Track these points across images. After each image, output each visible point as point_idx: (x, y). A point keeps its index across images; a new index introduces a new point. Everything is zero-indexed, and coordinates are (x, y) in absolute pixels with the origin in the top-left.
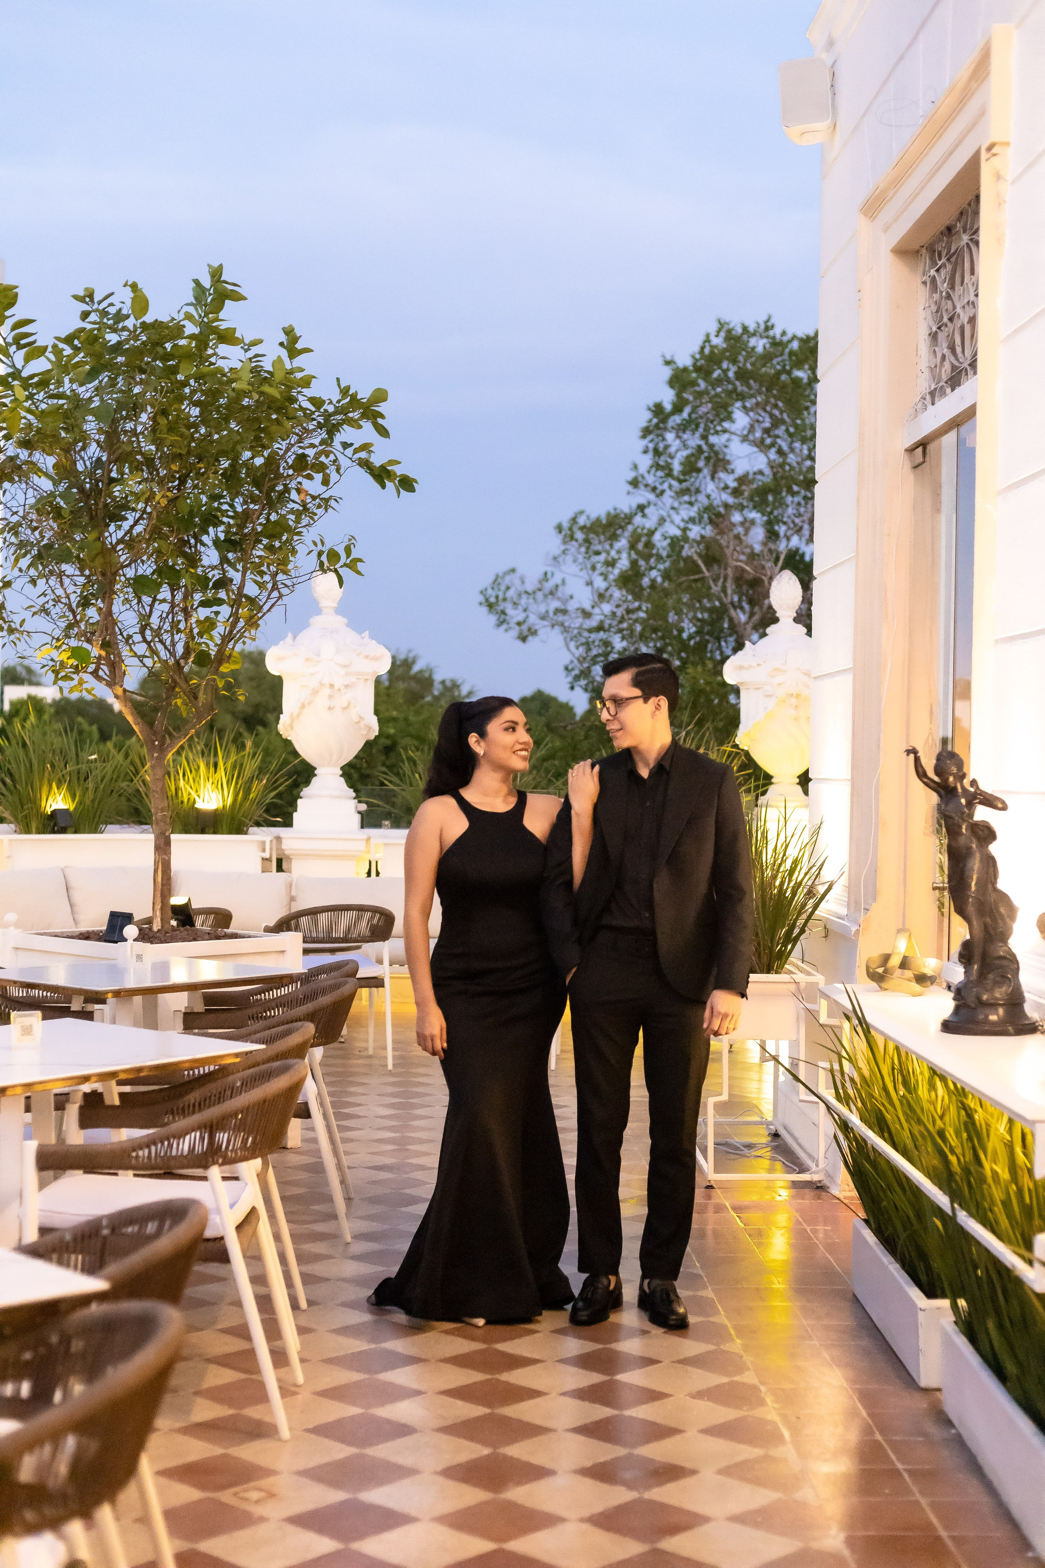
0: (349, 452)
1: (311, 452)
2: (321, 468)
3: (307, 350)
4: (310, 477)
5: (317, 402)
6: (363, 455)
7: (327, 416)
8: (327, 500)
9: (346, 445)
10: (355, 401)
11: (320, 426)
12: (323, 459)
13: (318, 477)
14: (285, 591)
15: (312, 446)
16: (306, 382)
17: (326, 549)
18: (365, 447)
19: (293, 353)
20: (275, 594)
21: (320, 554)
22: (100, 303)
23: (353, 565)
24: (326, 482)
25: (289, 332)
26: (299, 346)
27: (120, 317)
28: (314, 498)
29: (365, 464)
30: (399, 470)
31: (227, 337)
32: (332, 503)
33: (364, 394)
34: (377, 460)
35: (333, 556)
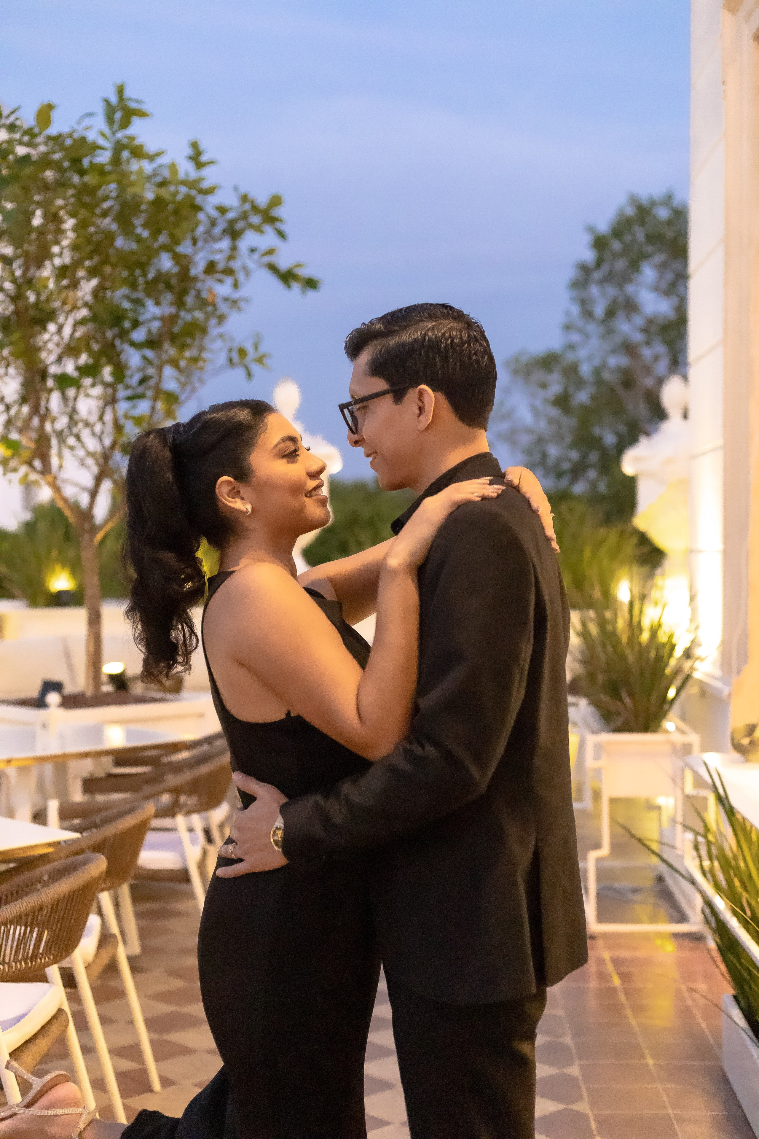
0: (256, 256)
1: (218, 257)
2: (229, 272)
3: (210, 163)
4: (220, 281)
5: (222, 210)
6: (267, 259)
7: (232, 223)
8: (235, 302)
9: (253, 250)
10: (256, 209)
11: (224, 232)
12: (233, 264)
13: (229, 281)
14: (197, 384)
15: (220, 251)
16: (210, 191)
17: (236, 345)
18: (270, 252)
19: (199, 165)
20: (188, 388)
21: (230, 350)
22: (8, 116)
23: (260, 360)
24: (236, 286)
25: (195, 145)
26: (204, 158)
27: (30, 133)
28: (226, 299)
29: (272, 268)
30: (304, 272)
31: (138, 152)
32: (242, 304)
33: (262, 199)
34: (284, 265)
35: (242, 353)
